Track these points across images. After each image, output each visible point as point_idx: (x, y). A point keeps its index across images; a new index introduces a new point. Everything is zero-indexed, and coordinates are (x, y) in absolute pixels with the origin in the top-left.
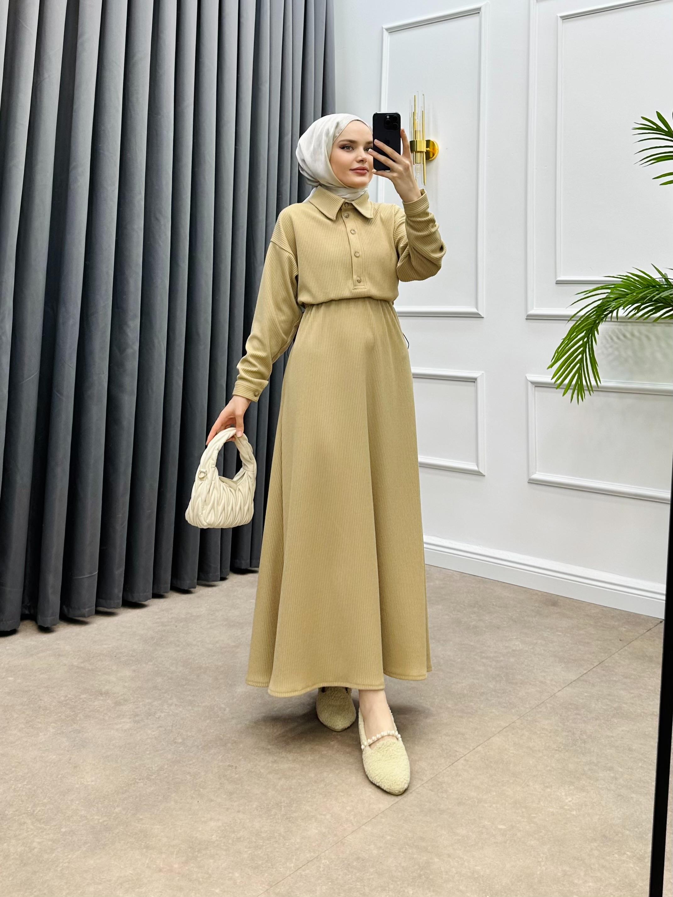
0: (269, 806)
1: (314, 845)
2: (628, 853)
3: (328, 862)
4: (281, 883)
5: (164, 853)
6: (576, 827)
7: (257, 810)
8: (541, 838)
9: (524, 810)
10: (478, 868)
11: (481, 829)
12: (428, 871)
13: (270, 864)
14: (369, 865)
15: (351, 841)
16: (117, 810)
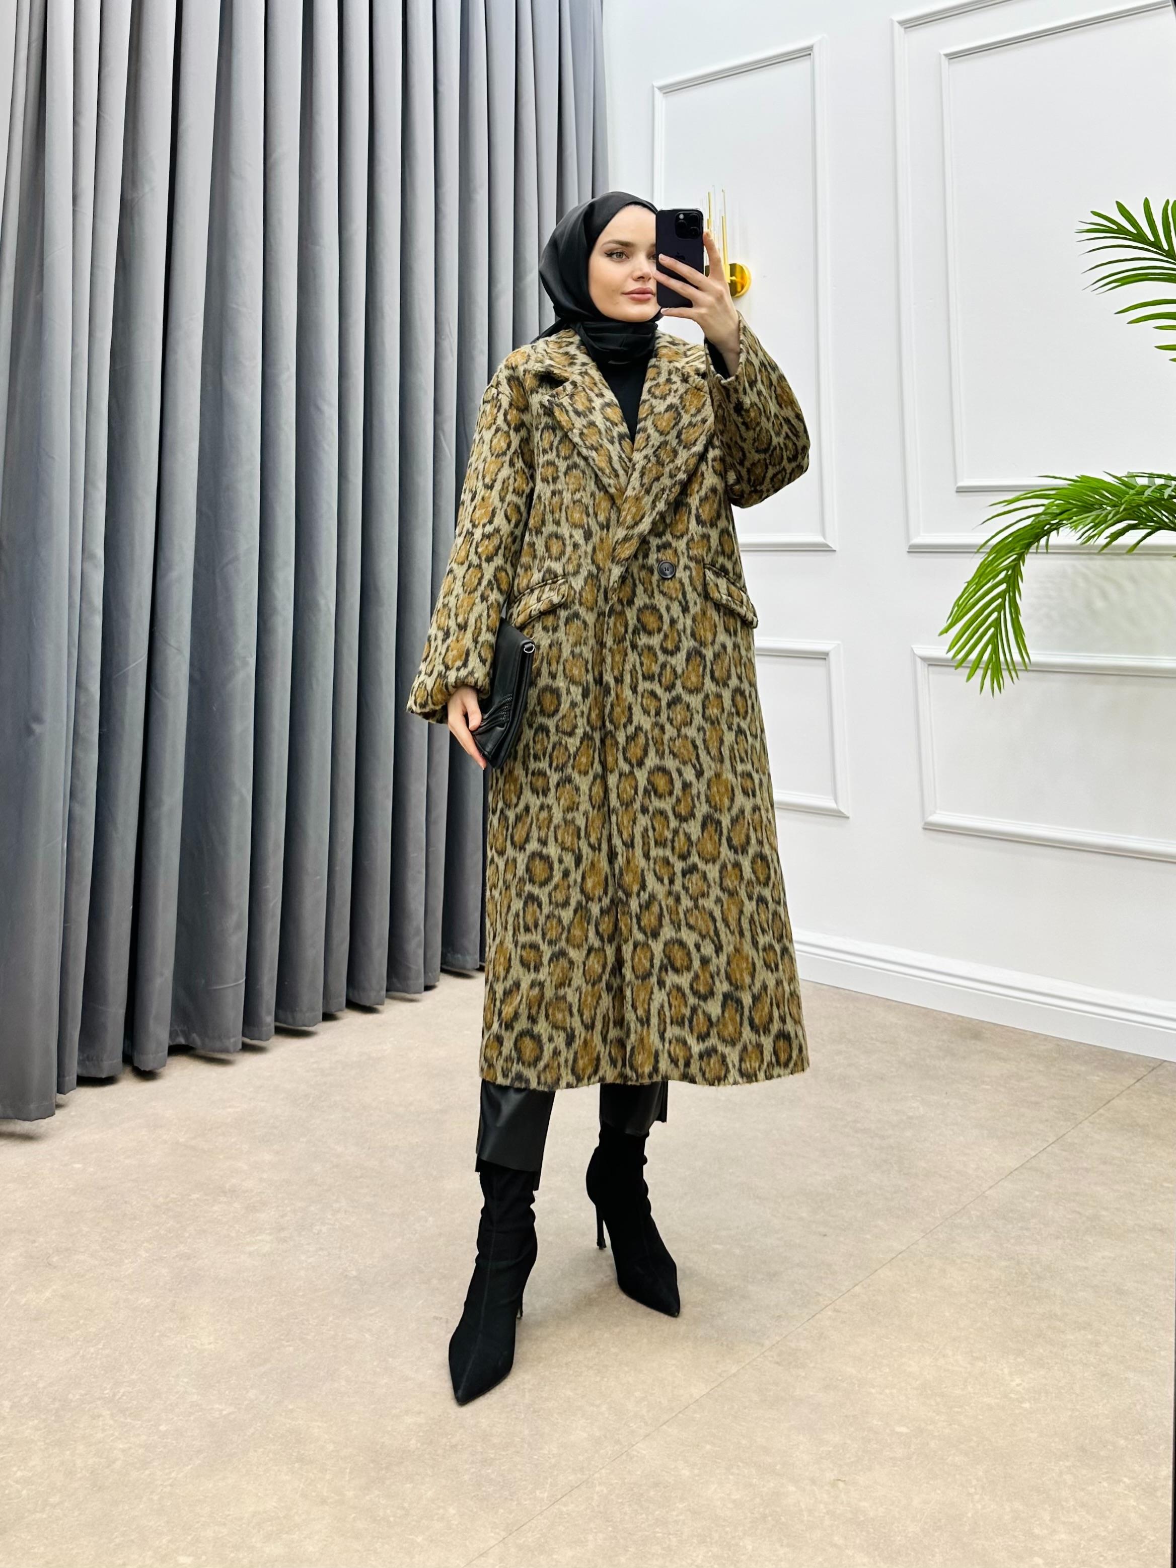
1: (581, 1458)
2: (1125, 1480)
3: (605, 1491)
4: (527, 1526)
5: (330, 1470)
6: (1032, 1432)
8: (971, 1450)
9: (938, 1400)
11: (866, 1433)
13: (507, 1493)
15: (644, 1452)
16: (251, 1394)
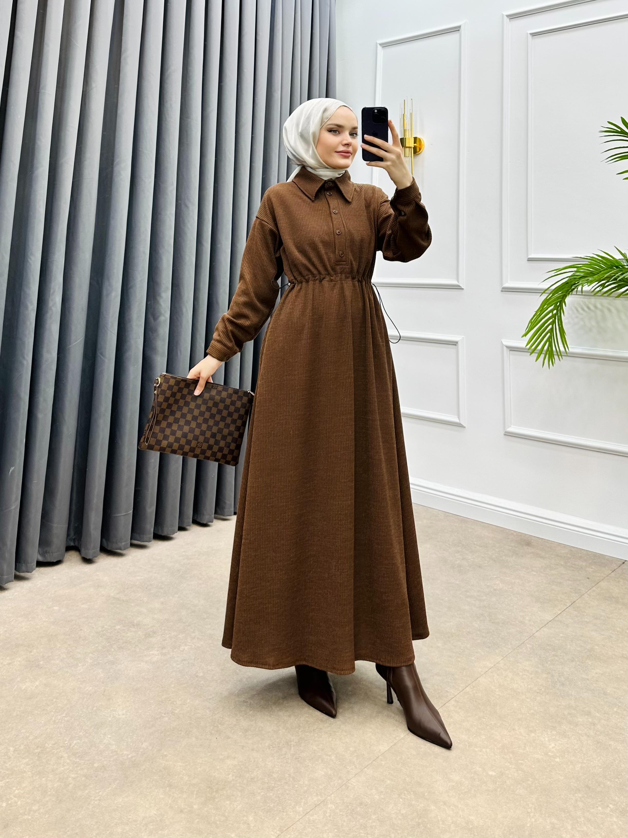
0: (280, 745)
1: (321, 787)
2: (611, 806)
3: (334, 807)
4: (291, 828)
5: (186, 792)
6: (561, 776)
7: (269, 748)
8: (529, 786)
9: (511, 755)
10: (472, 818)
11: (473, 775)
12: (426, 820)
13: (280, 807)
14: (372, 811)
15: (355, 784)
16: (145, 745)
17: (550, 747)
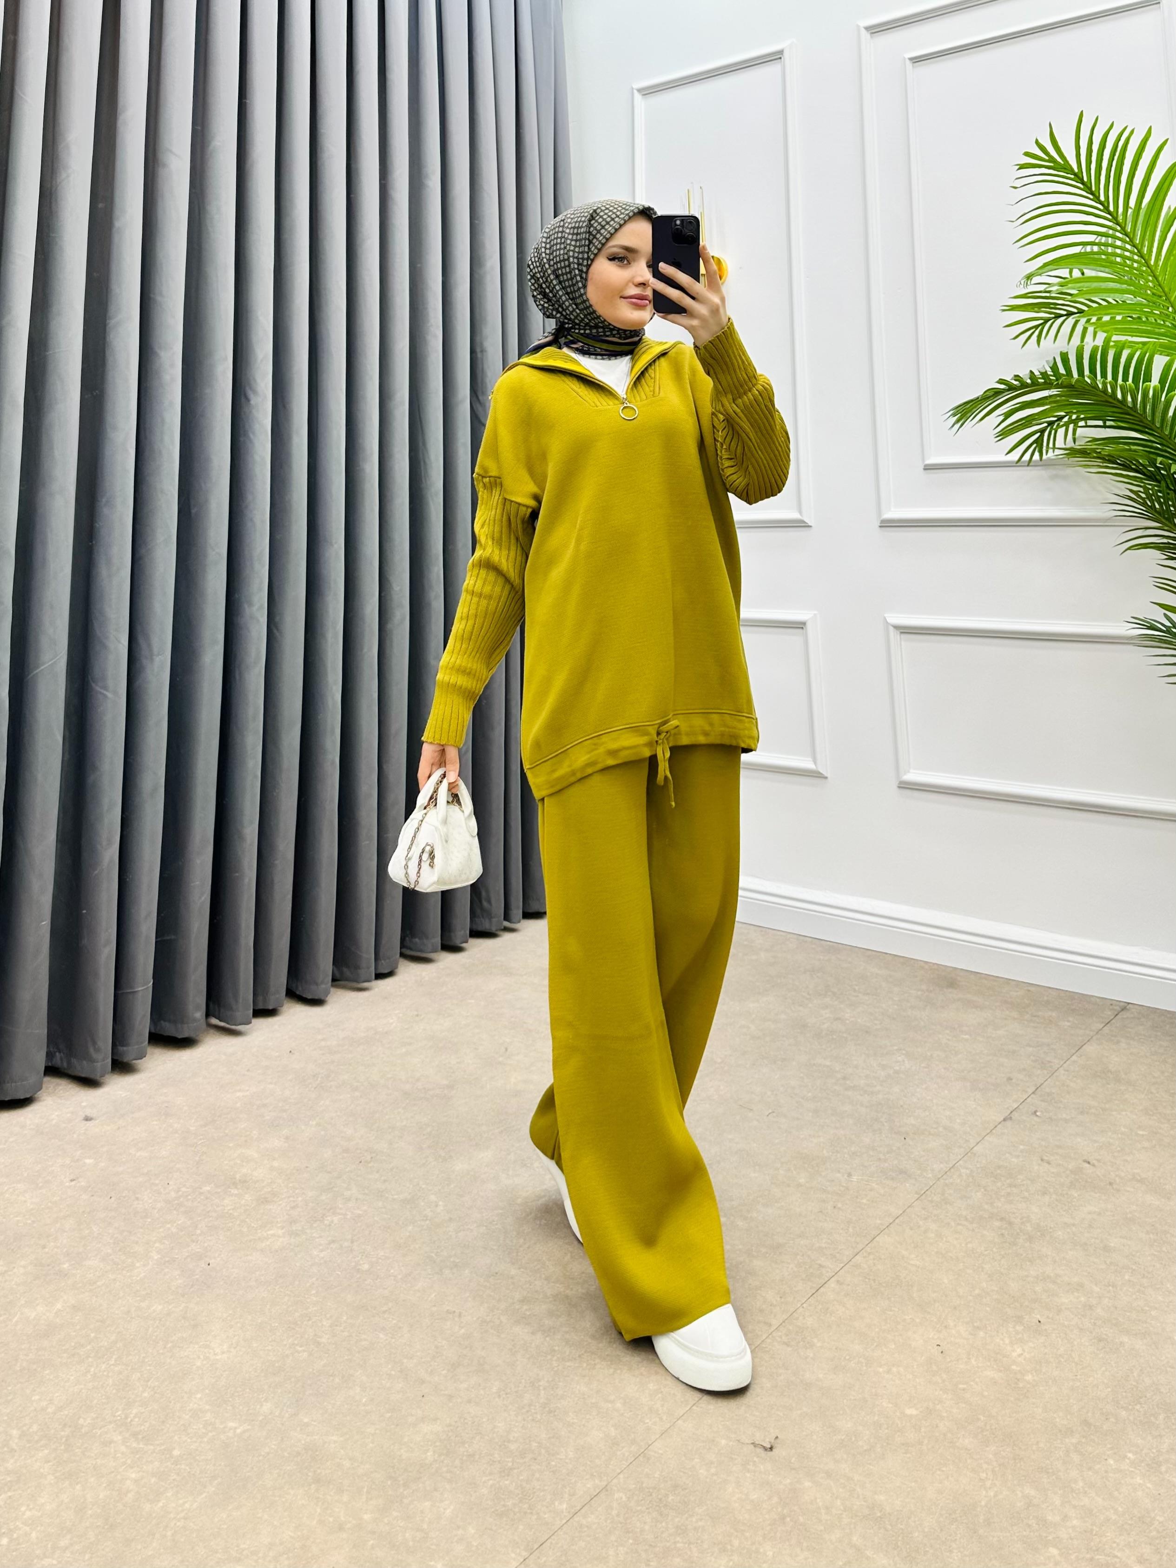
3: (624, 1499)
7: (499, 1396)
17: (1014, 1354)
